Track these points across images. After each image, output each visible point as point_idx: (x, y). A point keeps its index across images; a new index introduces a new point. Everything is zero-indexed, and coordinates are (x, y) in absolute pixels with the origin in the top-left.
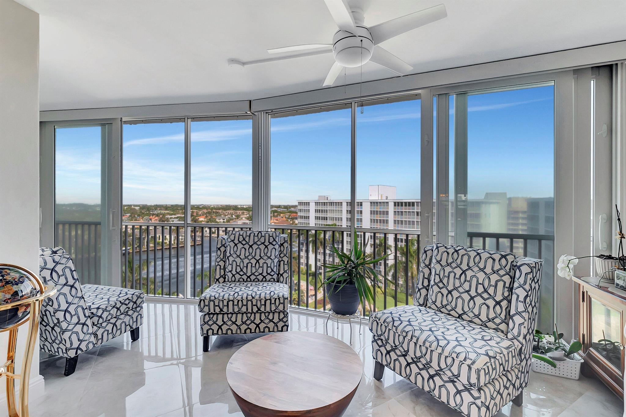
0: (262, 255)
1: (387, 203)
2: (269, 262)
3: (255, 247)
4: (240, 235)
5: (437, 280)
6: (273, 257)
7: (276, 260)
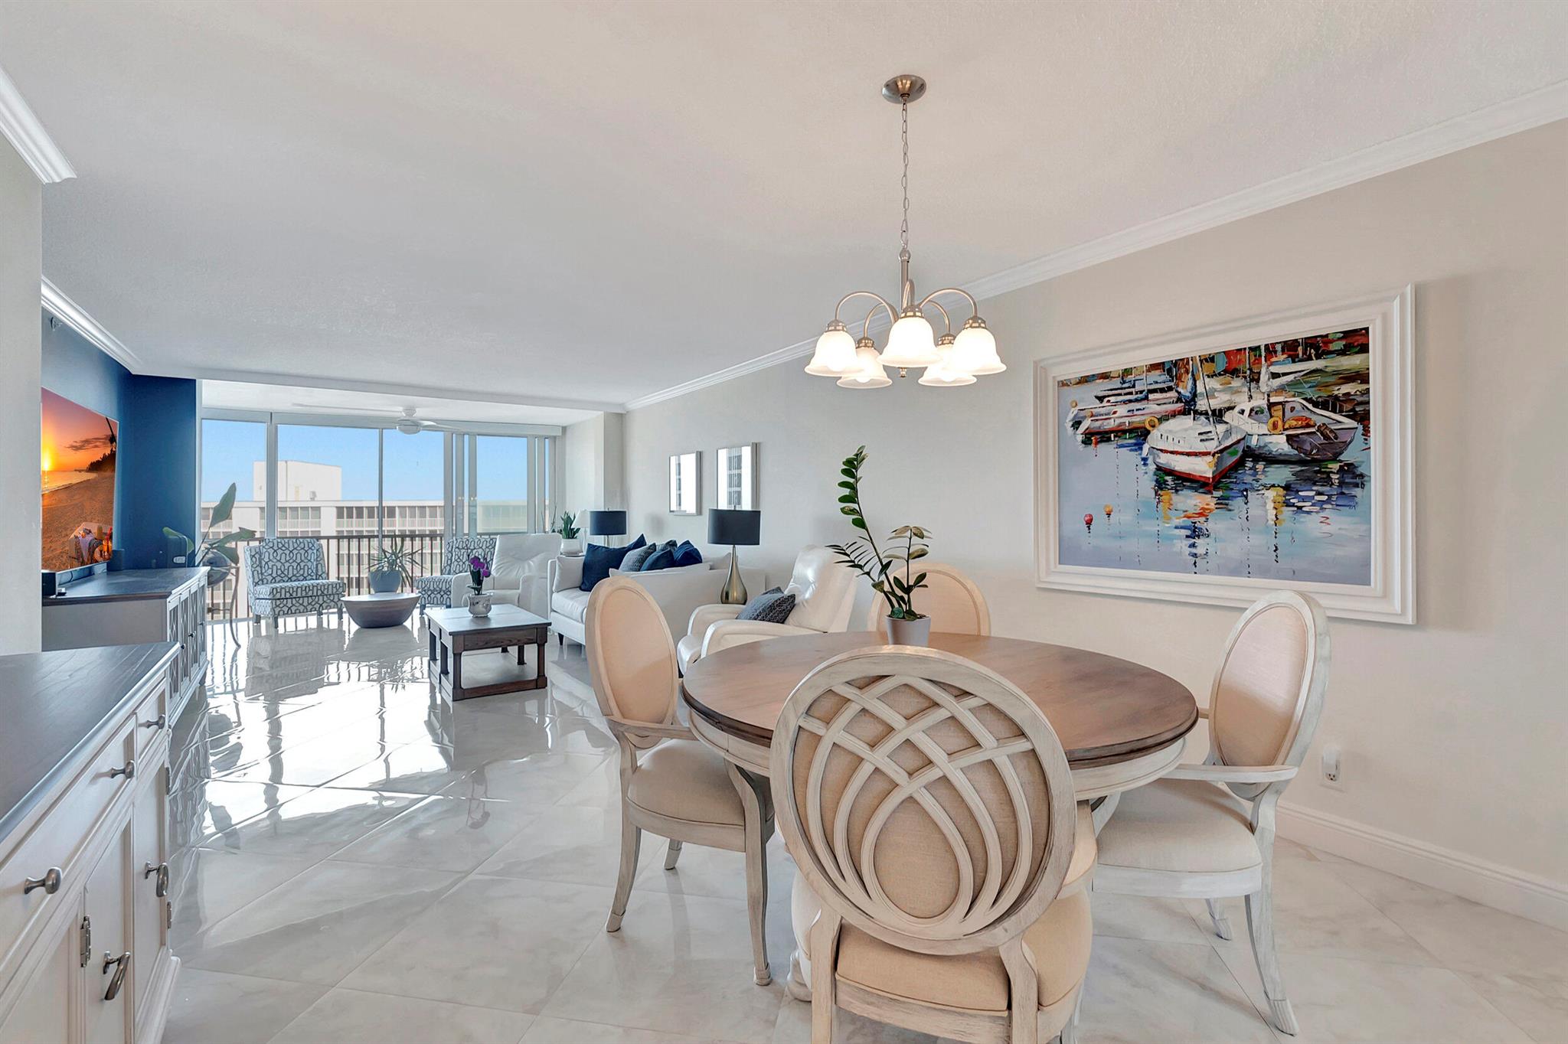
0: (303, 558)
1: (318, 509)
2: (309, 564)
3: (295, 552)
4: (278, 542)
5: (457, 557)
6: (312, 560)
7: (315, 563)
